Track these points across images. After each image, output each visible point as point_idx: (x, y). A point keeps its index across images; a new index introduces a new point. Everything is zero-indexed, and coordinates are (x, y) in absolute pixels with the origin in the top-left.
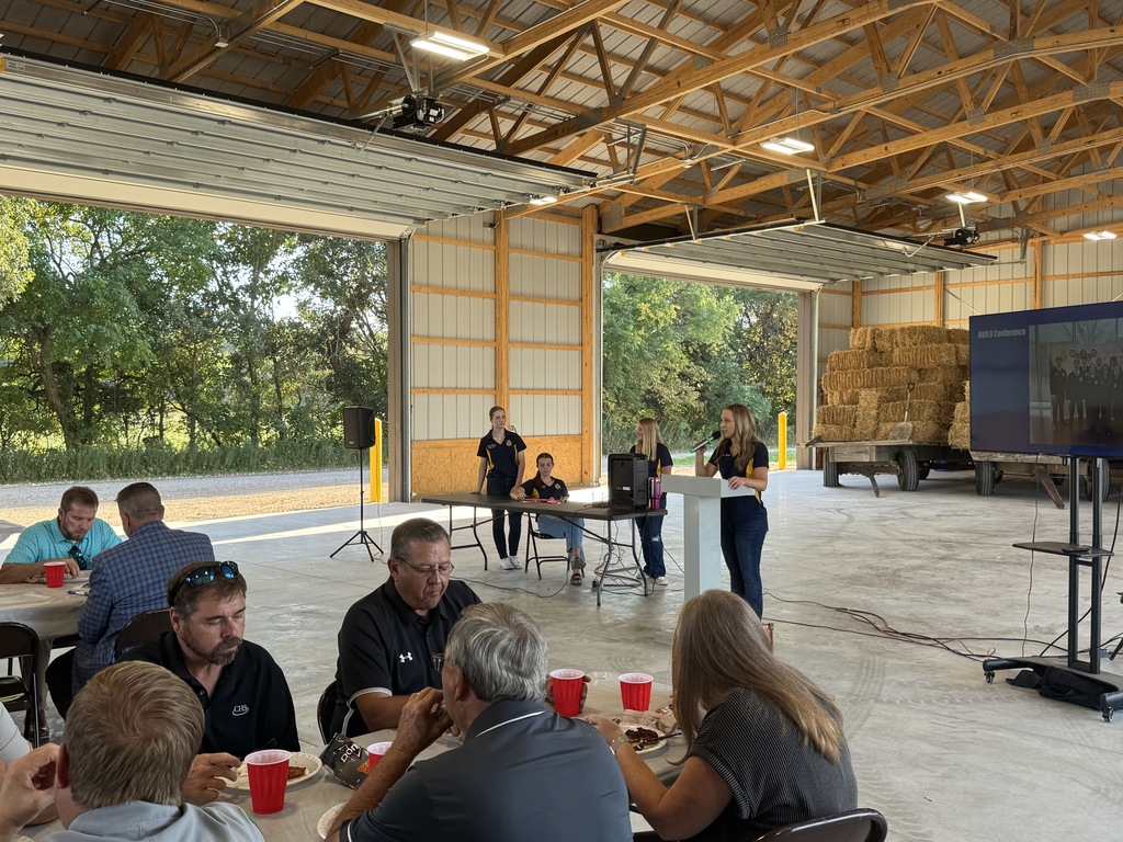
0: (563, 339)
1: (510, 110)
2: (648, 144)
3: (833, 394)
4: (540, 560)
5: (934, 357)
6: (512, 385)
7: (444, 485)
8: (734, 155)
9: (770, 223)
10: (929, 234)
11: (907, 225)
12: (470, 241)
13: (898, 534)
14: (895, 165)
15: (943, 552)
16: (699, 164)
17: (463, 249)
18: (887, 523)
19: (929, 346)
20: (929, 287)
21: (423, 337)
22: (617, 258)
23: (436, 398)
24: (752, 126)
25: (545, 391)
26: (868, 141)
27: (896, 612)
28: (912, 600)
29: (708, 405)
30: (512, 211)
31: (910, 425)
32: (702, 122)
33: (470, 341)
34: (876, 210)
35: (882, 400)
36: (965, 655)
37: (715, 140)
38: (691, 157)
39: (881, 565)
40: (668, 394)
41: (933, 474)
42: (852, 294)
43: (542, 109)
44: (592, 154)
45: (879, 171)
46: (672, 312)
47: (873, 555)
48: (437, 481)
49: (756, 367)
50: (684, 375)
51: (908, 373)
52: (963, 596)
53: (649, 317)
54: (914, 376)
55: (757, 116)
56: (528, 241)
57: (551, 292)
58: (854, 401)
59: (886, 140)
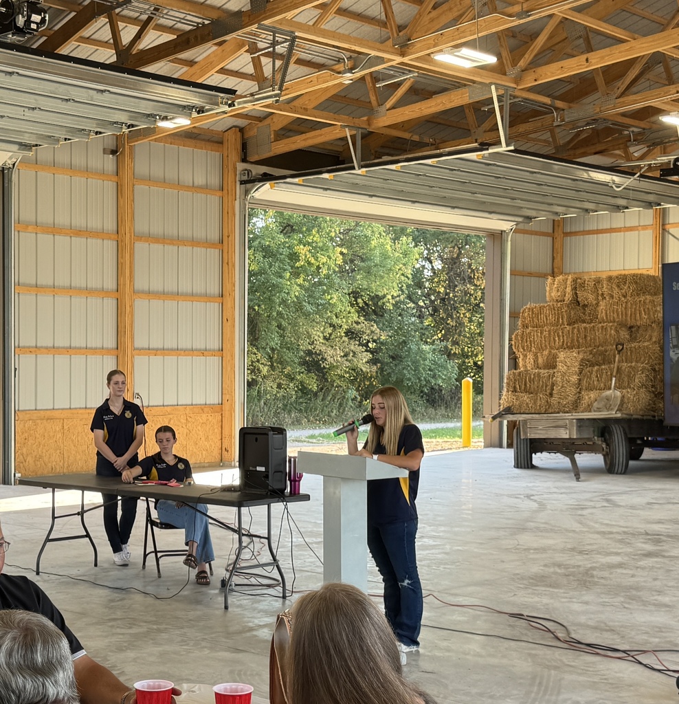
0: (199, 289)
1: (135, 15)
2: (299, 54)
3: (525, 356)
4: (159, 555)
5: (647, 312)
6: (138, 344)
7: (54, 464)
8: (403, 69)
9: (447, 150)
10: (642, 163)
11: (617, 152)
12: (87, 171)
13: (597, 526)
14: (600, 81)
15: (649, 547)
16: (363, 78)
17: (79, 180)
18: (584, 512)
19: (642, 299)
20: (645, 227)
21: (30, 286)
22: (265, 192)
23: (45, 360)
24: (426, 33)
25: (177, 351)
26: (569, 50)
27: (583, 619)
28: (603, 604)
29: (382, 369)
30: (137, 135)
31: (618, 393)
32: (367, 28)
33: (88, 291)
34: (578, 134)
35: (585, 364)
36: (659, 671)
37: (379, 50)
38: (351, 70)
39: (572, 562)
40: (332, 355)
41: (648, 453)
42: (552, 235)
43: (172, 13)
44: (233, 66)
45: (581, 87)
46: (336, 257)
47: (563, 551)
48: (46, 459)
49: (440, 323)
50: (353, 333)
51: (617, 331)
52: (666, 600)
53: (309, 263)
54: (624, 334)
55: (432, 20)
56: (157, 172)
57: (185, 232)
58: (551, 364)
59: (590, 49)
